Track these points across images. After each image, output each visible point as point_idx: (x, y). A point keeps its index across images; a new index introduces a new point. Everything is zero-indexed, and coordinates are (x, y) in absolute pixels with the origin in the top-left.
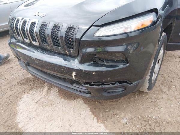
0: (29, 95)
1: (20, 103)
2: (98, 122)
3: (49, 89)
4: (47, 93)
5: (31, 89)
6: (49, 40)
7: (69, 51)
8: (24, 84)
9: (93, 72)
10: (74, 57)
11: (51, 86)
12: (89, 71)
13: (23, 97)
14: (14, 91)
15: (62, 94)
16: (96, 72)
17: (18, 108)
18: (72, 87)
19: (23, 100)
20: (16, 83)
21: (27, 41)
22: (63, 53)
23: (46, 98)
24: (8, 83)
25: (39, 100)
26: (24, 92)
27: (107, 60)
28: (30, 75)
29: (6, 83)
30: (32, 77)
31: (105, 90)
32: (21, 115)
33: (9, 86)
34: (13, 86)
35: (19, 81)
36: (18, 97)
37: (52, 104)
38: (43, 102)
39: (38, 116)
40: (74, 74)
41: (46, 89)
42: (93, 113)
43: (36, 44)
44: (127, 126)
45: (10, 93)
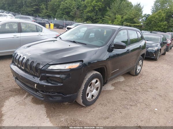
0: (14, 98)
1: (7, 101)
2: (47, 117)
3: (27, 96)
4: (25, 98)
5: (16, 95)
6: (29, 67)
7: (36, 74)
8: (13, 91)
9: (44, 85)
10: (38, 77)
11: (29, 95)
12: (43, 85)
13: (10, 99)
14: (6, 95)
15: (34, 100)
16: (46, 85)
17: (5, 104)
18: (36, 94)
19: (9, 100)
20: (8, 90)
21: (19, 66)
22: (34, 74)
23: (23, 101)
24: (4, 90)
25: (19, 102)
26: (11, 96)
27: (53, 80)
28: (19, 87)
29: (2, 89)
30: (20, 88)
31: (51, 96)
32: (5, 107)
33: (3, 91)
34: (6, 91)
35: (10, 89)
36: (7, 98)
37: (25, 104)
38: (20, 103)
39: (15, 109)
40: (36, 85)
41: (25, 96)
42: (47, 113)
43: (23, 68)
44: (62, 121)
45: (3, 95)
